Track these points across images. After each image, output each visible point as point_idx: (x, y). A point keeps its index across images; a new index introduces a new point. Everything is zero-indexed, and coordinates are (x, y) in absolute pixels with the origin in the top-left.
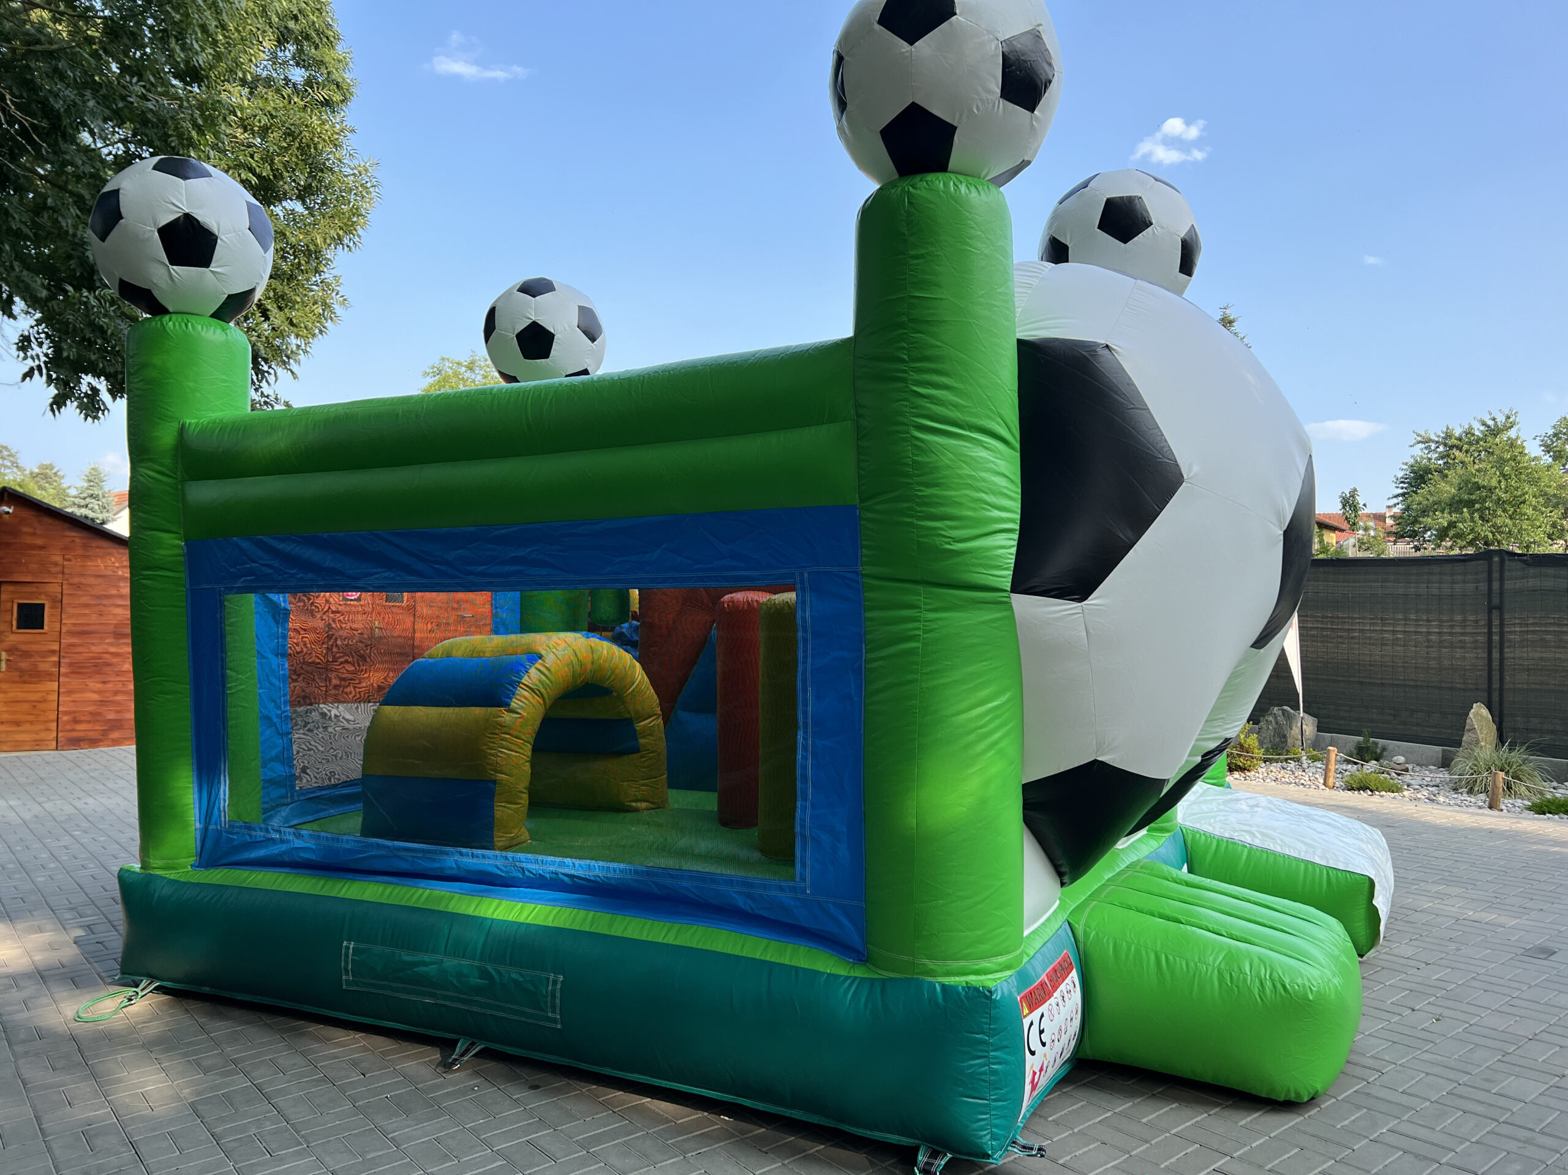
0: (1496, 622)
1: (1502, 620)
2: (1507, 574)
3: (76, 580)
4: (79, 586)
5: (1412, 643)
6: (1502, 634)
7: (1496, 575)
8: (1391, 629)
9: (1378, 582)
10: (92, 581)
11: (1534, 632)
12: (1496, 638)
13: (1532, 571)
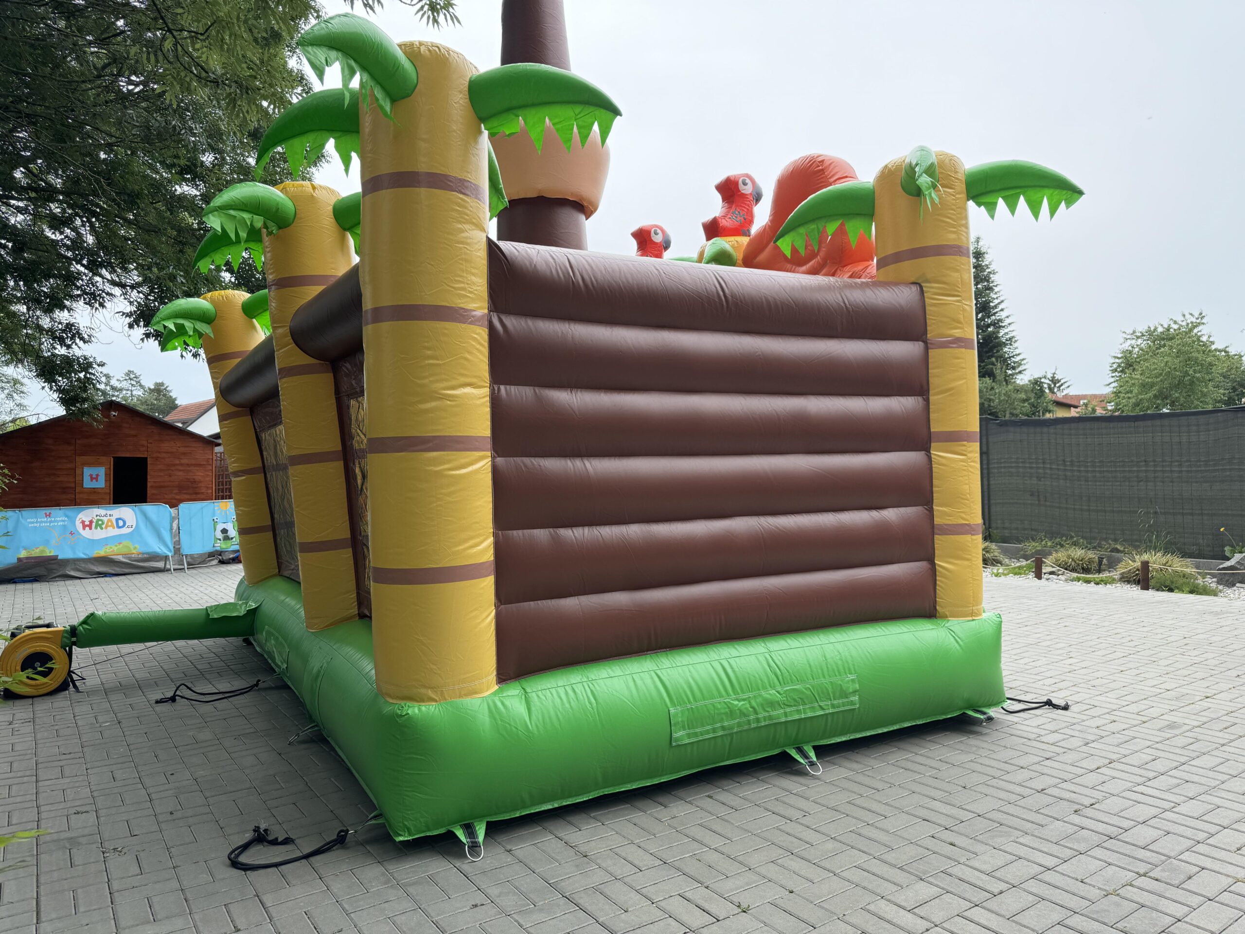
0: (985, 462)
3: (155, 455)
4: (157, 458)
6: (988, 469)
10: (164, 455)
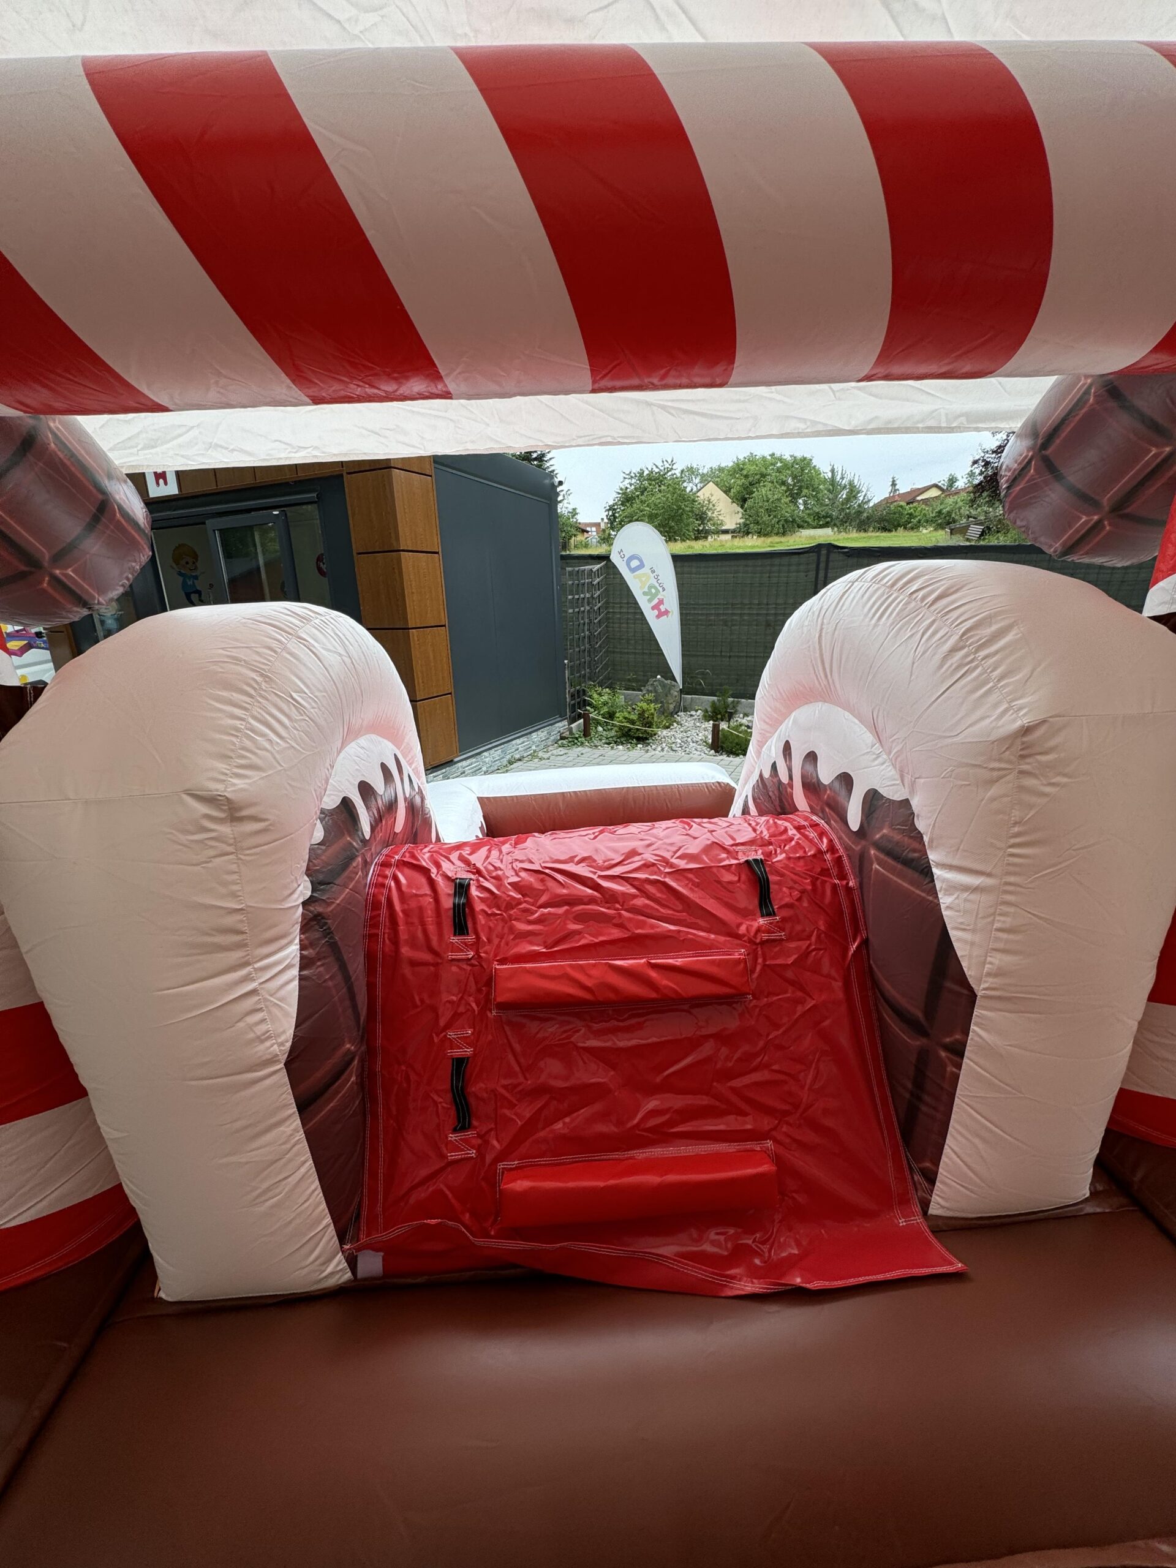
2: (831, 564)
5: (755, 623)
7: (822, 565)
8: (739, 612)
9: (731, 573)
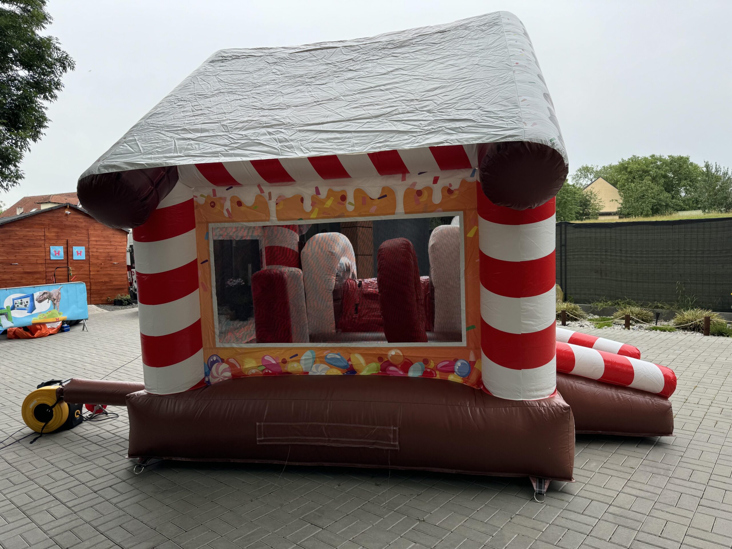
0: (563, 251)
1: (566, 250)
6: (566, 256)
7: (563, 232)
11: (578, 255)
12: (563, 257)
13: (577, 230)
